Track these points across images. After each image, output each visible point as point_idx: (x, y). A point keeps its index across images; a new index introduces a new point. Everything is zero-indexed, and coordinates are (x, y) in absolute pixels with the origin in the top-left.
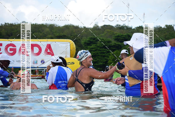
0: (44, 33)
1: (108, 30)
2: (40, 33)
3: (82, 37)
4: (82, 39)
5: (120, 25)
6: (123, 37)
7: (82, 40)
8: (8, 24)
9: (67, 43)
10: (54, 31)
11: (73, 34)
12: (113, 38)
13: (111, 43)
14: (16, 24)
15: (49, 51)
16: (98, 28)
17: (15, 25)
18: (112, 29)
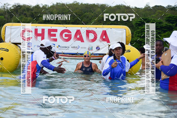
1: (159, 11)
2: (91, 13)
5: (171, 6)
6: (174, 19)
9: (123, 30)
12: (164, 19)
14: (68, 4)
15: (104, 37)
16: (149, 8)
18: (163, 10)
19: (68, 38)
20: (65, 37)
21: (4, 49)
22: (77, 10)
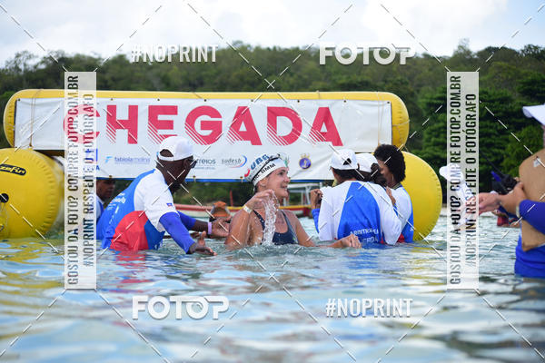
0: (300, 77)
1: (499, 63)
2: (288, 75)
3: (420, 86)
4: (418, 91)
5: (536, 48)
7: (419, 96)
9: (383, 105)
10: (332, 70)
11: (391, 79)
12: (516, 88)
13: (510, 105)
15: (324, 129)
16: (468, 57)
18: (512, 62)
19: (211, 131)
20: (202, 128)
21: (12, 167)
22: (244, 68)
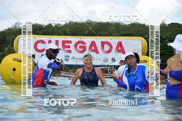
0: (109, 32)
1: (175, 28)
8: (73, 22)
9: (139, 41)
15: (120, 49)
16: (165, 26)
17: (80, 23)
19: (82, 49)
20: (79, 48)
